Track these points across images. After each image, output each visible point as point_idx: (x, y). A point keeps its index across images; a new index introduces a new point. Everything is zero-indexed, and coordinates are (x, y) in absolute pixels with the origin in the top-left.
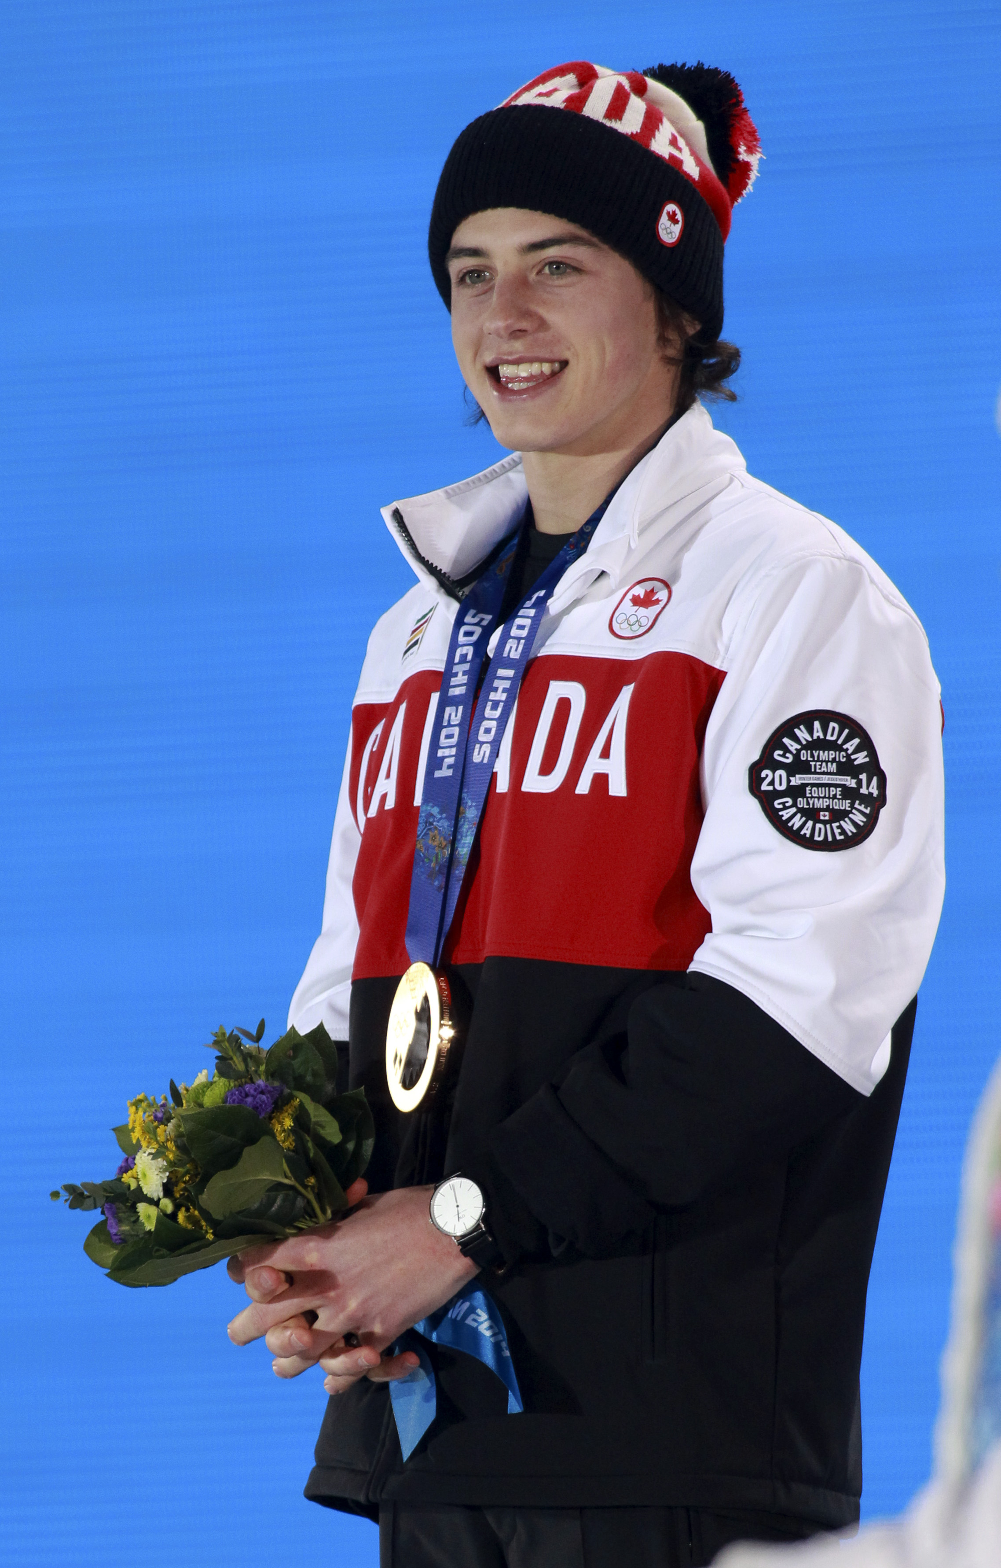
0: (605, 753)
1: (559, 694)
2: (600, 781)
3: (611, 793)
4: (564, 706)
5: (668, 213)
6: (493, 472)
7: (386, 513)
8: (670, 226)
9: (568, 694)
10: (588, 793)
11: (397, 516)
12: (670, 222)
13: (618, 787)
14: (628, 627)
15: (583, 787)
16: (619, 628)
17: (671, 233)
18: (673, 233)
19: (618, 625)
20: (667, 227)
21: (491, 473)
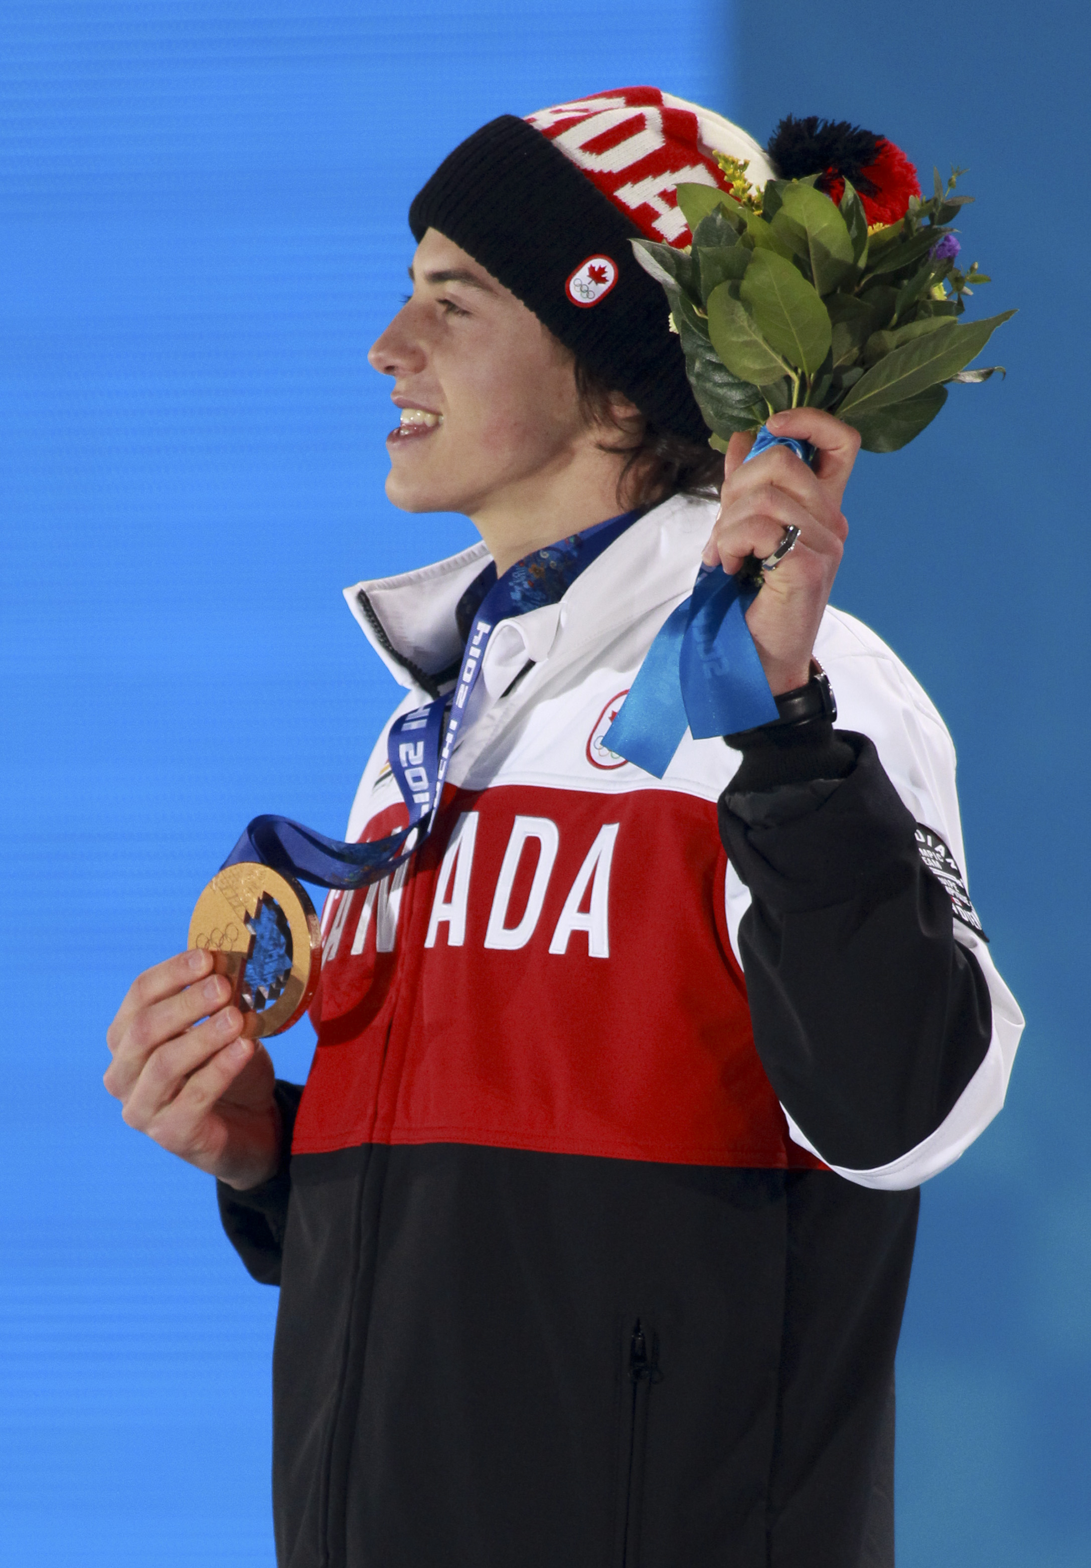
0: (585, 907)
1: (526, 832)
2: (579, 939)
3: (591, 954)
4: (532, 846)
5: (592, 269)
6: (472, 555)
7: (350, 595)
8: (589, 283)
9: (537, 833)
10: (566, 954)
11: (363, 599)
12: (590, 279)
13: (599, 948)
14: (608, 754)
15: (559, 945)
16: (598, 755)
17: (587, 291)
18: (590, 293)
19: (597, 751)
20: (583, 283)
21: (469, 555)
